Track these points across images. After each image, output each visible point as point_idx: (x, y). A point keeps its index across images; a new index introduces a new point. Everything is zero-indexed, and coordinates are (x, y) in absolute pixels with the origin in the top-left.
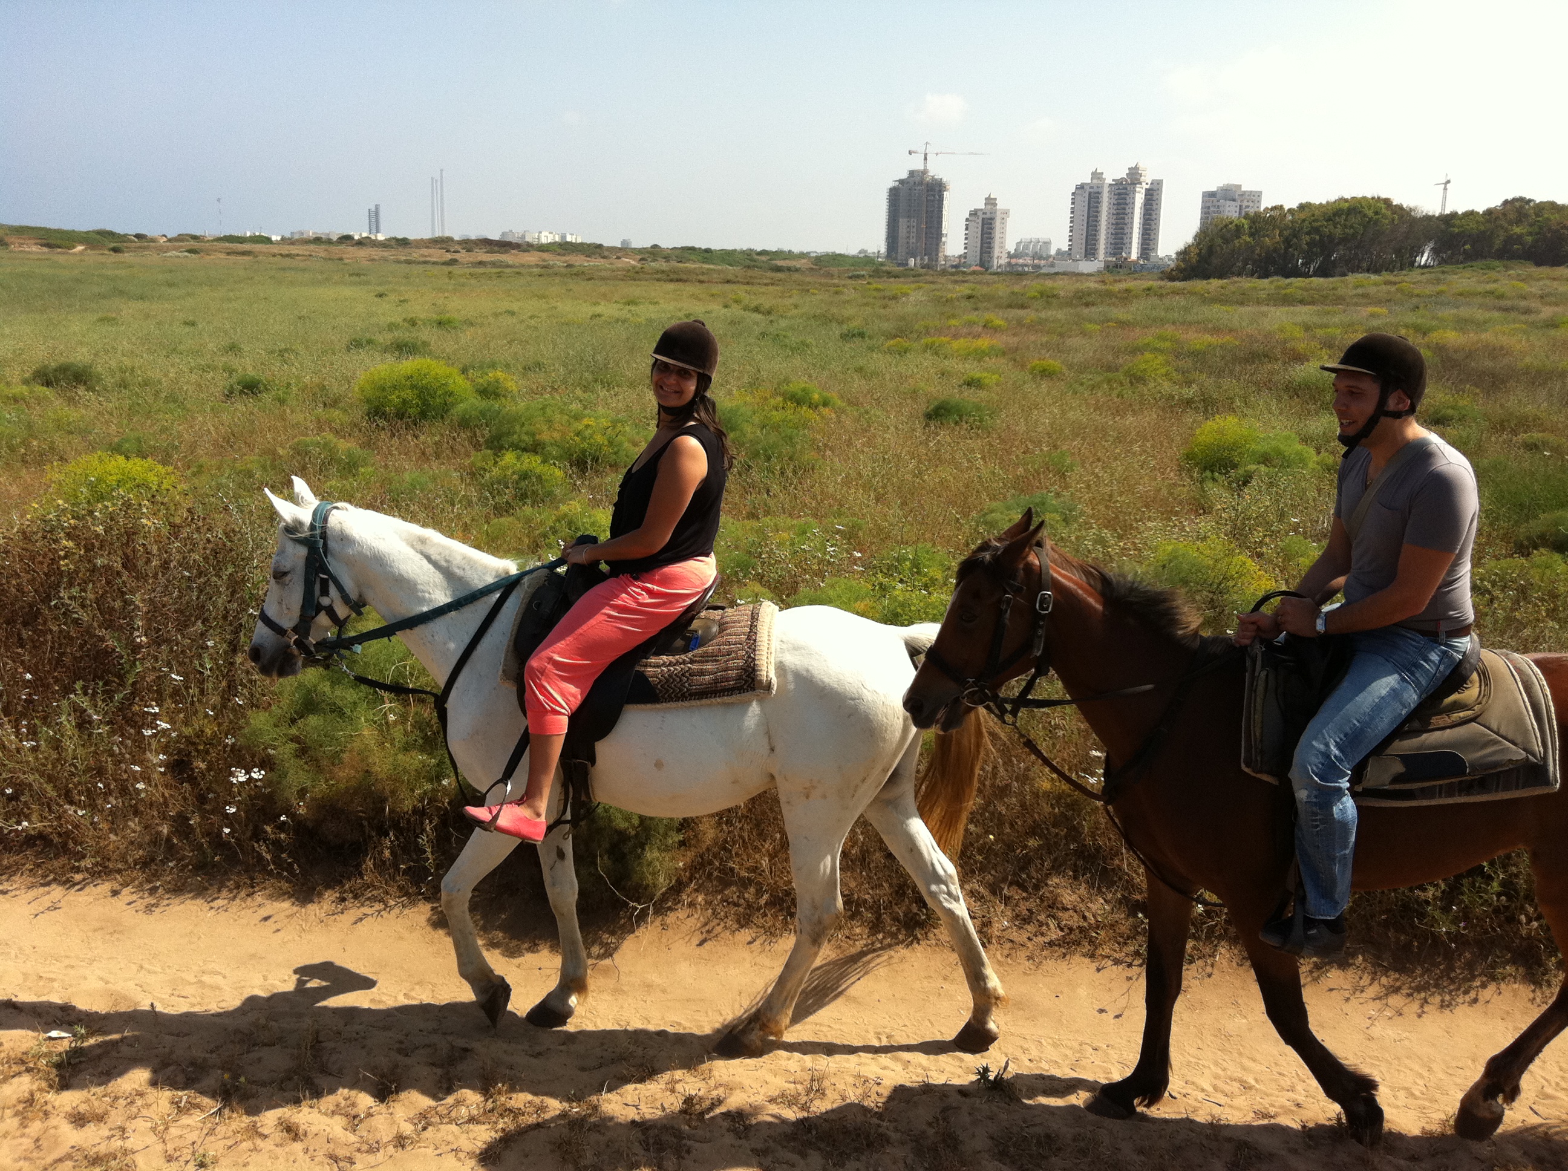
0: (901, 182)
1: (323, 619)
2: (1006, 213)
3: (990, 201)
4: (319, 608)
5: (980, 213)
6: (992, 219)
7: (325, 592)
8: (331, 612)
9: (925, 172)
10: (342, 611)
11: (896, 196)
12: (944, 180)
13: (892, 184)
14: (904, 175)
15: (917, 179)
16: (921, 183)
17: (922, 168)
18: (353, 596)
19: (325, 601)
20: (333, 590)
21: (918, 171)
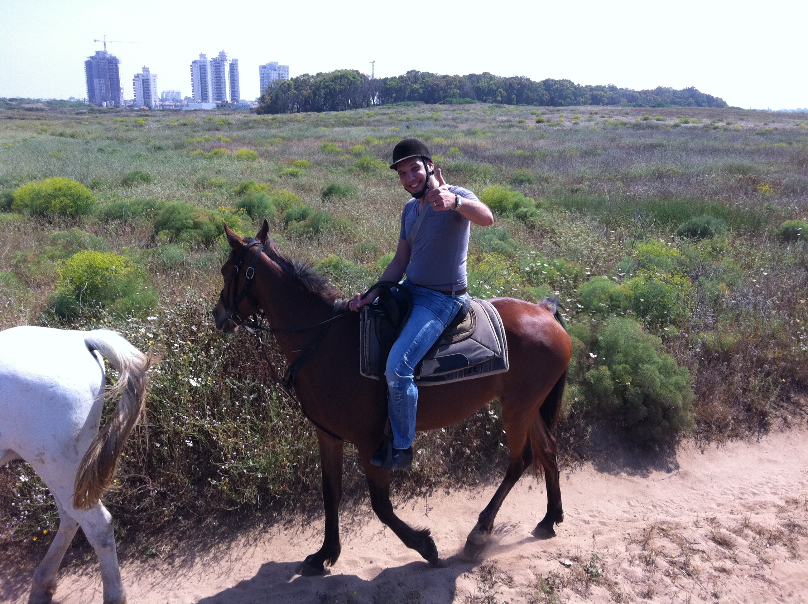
0: (92, 58)
2: (155, 76)
3: (145, 69)
5: (140, 76)
6: (148, 79)
9: (105, 52)
11: (89, 65)
12: (117, 57)
14: (93, 54)
15: (101, 56)
16: (104, 59)
17: (103, 50)
21: (101, 52)
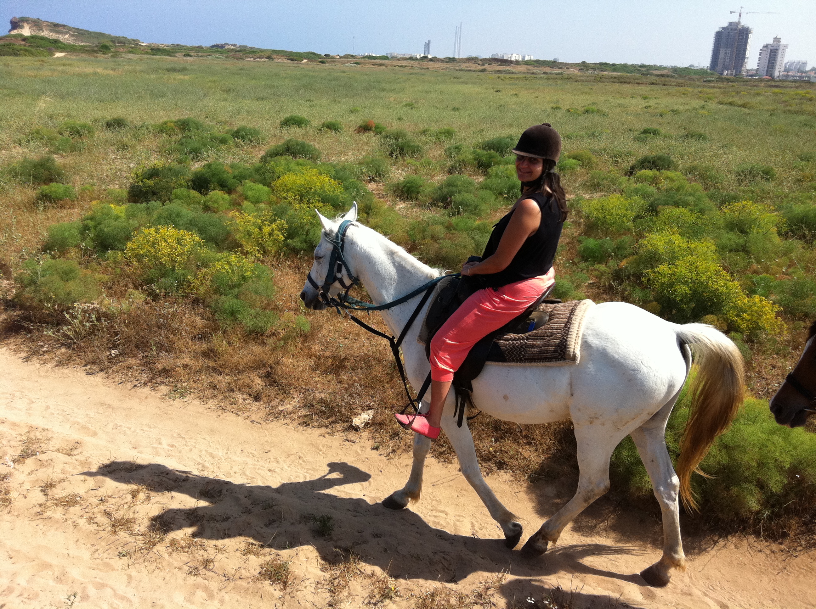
0: (724, 28)
1: (337, 284)
2: (786, 46)
3: (777, 39)
4: (335, 279)
5: (769, 47)
6: (777, 50)
7: (339, 271)
9: (739, 23)
10: (347, 282)
11: (719, 35)
12: (750, 28)
13: (717, 30)
14: (726, 25)
15: (733, 27)
16: (736, 29)
17: (737, 20)
18: (354, 275)
19: (339, 275)
20: (344, 270)
21: (734, 23)
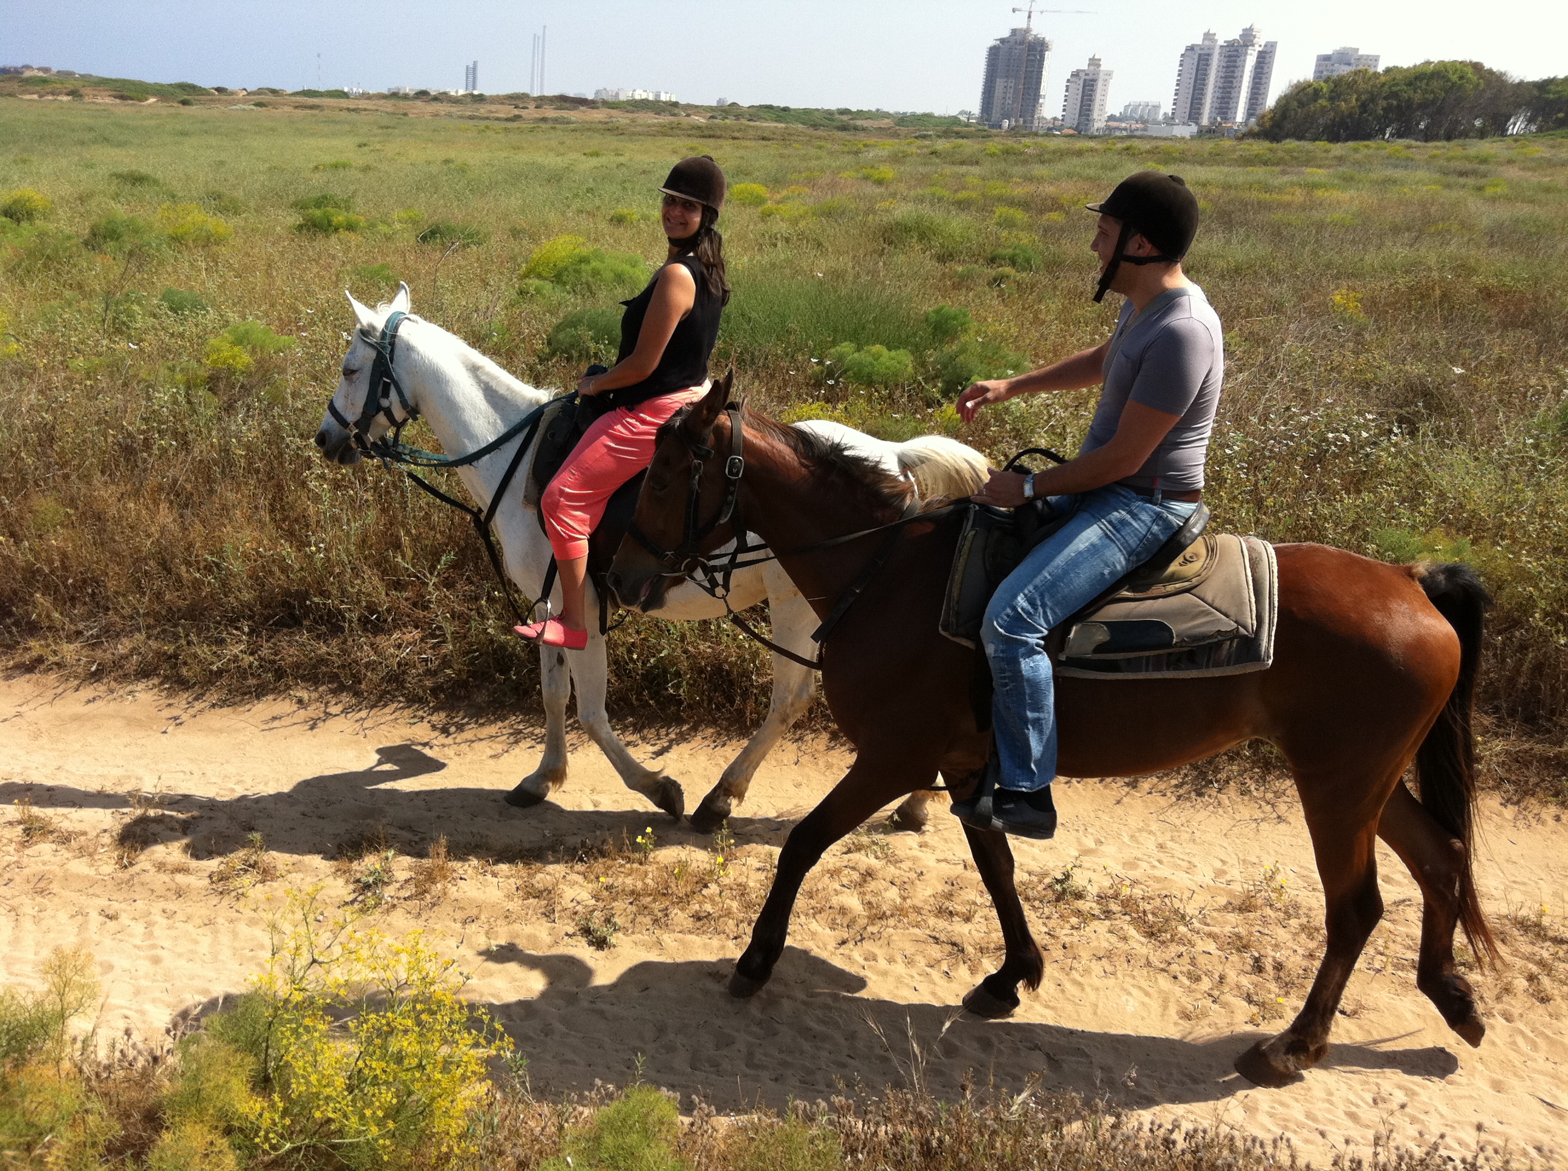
0: (1002, 41)
1: (381, 418)
2: (1109, 74)
3: (1094, 62)
4: (379, 409)
5: (1082, 74)
6: (1094, 81)
7: (386, 395)
8: (389, 414)
9: (1027, 31)
10: (399, 414)
11: (994, 54)
12: (1047, 36)
13: (990, 44)
14: (1006, 34)
15: (1019, 38)
16: (1022, 43)
17: (1025, 26)
18: (411, 402)
19: (385, 403)
20: (393, 394)
